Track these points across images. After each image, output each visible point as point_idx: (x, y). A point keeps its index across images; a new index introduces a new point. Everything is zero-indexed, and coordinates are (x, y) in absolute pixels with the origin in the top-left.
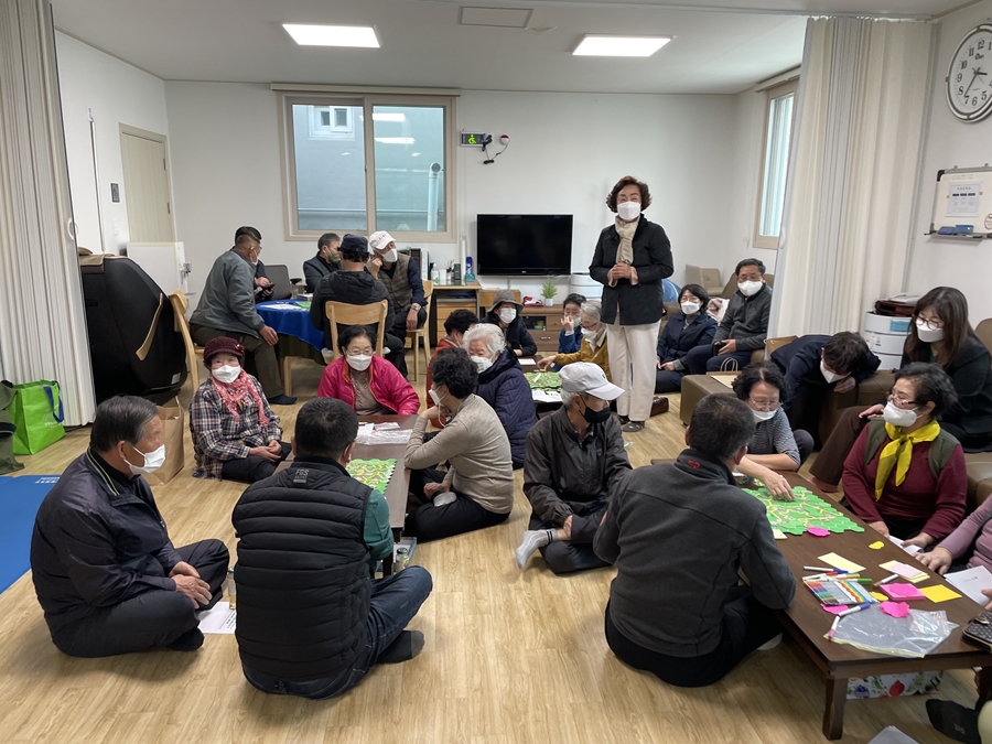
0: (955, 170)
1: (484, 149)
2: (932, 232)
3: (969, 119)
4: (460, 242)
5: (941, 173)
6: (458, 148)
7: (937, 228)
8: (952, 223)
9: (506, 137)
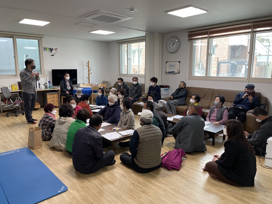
0: (169, 61)
1: (51, 52)
2: (166, 72)
3: (172, 53)
4: (46, 77)
5: (167, 62)
6: (44, 51)
7: (167, 72)
8: (171, 71)
9: (57, 49)
